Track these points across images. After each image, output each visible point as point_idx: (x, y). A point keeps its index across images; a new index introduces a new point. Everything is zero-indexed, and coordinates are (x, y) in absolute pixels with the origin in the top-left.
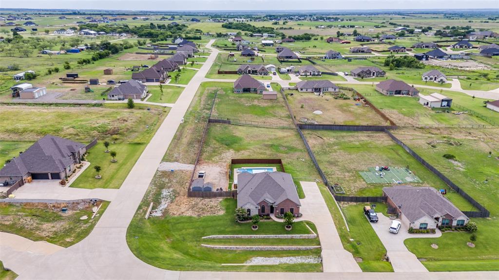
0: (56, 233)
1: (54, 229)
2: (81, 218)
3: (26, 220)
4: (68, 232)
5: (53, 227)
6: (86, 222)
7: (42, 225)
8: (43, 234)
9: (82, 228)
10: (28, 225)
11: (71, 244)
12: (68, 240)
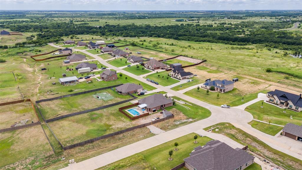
0: (231, 129)
1: (231, 131)
2: (218, 130)
3: (241, 138)
4: (226, 128)
5: (230, 132)
6: (218, 128)
7: (235, 134)
8: (235, 131)
9: (220, 126)
10: (240, 135)
11: (227, 123)
12: (228, 125)
